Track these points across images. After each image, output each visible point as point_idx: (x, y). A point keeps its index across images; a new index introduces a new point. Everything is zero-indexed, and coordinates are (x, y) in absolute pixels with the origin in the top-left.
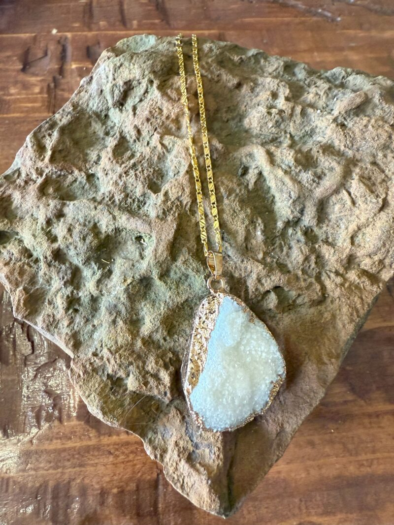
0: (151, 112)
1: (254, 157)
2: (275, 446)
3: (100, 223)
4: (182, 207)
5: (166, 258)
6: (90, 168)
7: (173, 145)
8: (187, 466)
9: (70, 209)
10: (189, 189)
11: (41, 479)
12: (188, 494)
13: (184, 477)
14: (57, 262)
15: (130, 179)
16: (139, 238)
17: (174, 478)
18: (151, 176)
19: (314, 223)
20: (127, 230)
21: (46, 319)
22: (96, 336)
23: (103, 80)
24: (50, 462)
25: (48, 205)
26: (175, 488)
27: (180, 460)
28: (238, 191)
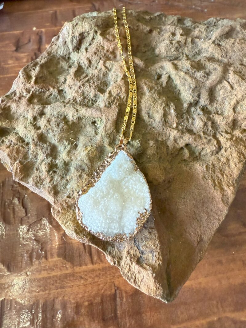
0: (97, 49)
1: (164, 68)
2: (197, 250)
3: (68, 115)
4: (121, 100)
5: (113, 131)
6: (60, 86)
7: (112, 66)
8: (137, 266)
9: (48, 110)
10: (124, 88)
11: (34, 299)
12: (139, 286)
13: (136, 274)
14: (41, 142)
15: (86, 88)
16: (94, 123)
17: (128, 276)
18: (100, 86)
19: (207, 102)
20: (86, 118)
21: (35, 179)
22: (69, 186)
23: (66, 36)
24: (40, 287)
25: (34, 109)
26: (130, 283)
27: (132, 263)
28: (156, 88)
